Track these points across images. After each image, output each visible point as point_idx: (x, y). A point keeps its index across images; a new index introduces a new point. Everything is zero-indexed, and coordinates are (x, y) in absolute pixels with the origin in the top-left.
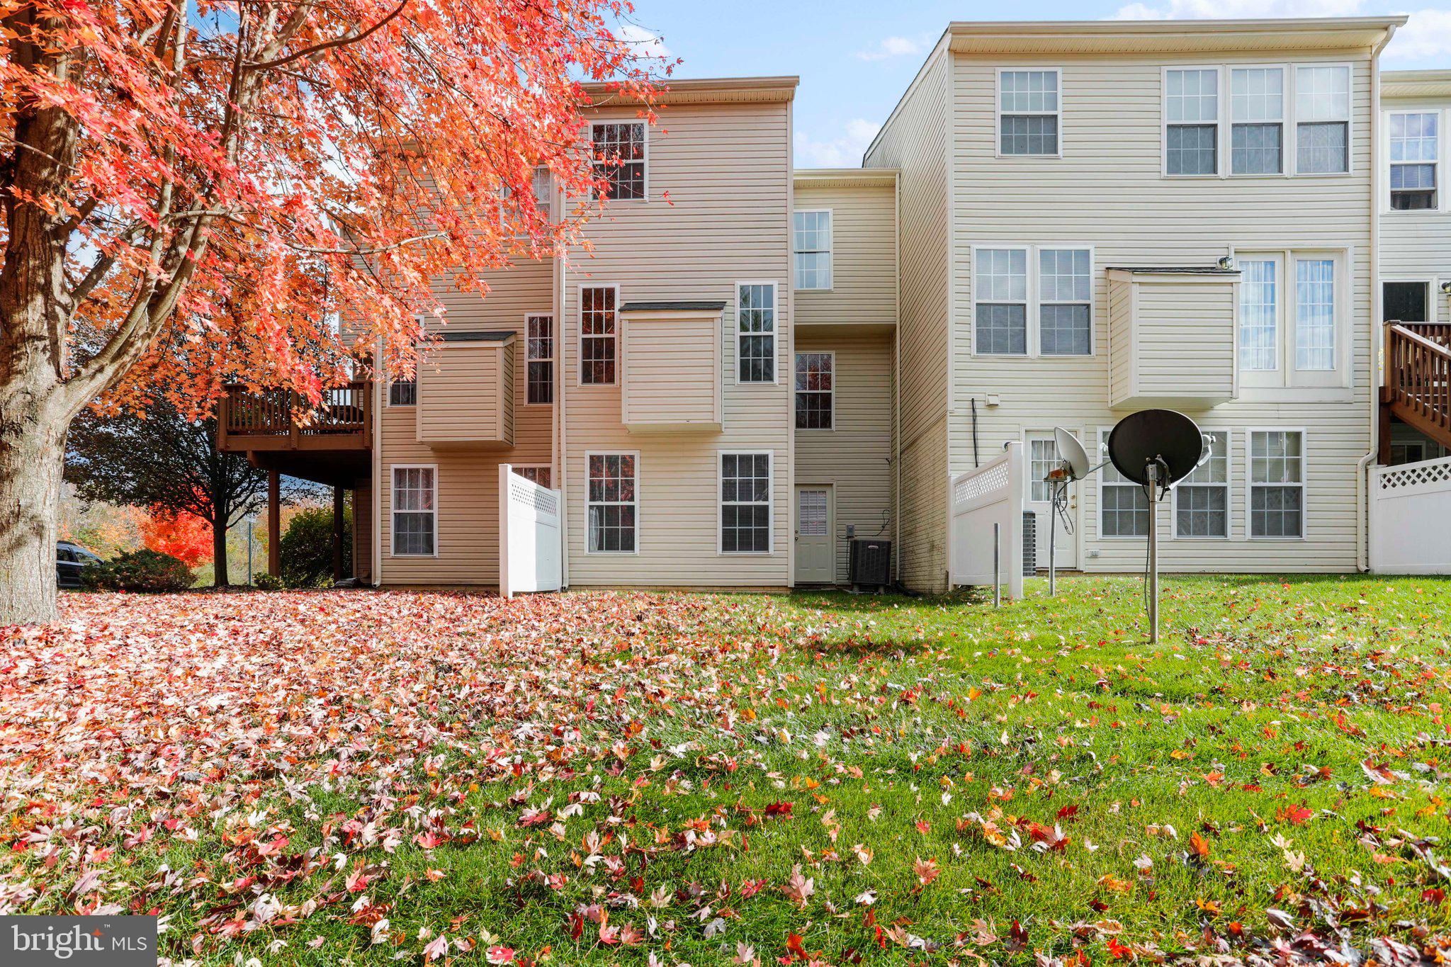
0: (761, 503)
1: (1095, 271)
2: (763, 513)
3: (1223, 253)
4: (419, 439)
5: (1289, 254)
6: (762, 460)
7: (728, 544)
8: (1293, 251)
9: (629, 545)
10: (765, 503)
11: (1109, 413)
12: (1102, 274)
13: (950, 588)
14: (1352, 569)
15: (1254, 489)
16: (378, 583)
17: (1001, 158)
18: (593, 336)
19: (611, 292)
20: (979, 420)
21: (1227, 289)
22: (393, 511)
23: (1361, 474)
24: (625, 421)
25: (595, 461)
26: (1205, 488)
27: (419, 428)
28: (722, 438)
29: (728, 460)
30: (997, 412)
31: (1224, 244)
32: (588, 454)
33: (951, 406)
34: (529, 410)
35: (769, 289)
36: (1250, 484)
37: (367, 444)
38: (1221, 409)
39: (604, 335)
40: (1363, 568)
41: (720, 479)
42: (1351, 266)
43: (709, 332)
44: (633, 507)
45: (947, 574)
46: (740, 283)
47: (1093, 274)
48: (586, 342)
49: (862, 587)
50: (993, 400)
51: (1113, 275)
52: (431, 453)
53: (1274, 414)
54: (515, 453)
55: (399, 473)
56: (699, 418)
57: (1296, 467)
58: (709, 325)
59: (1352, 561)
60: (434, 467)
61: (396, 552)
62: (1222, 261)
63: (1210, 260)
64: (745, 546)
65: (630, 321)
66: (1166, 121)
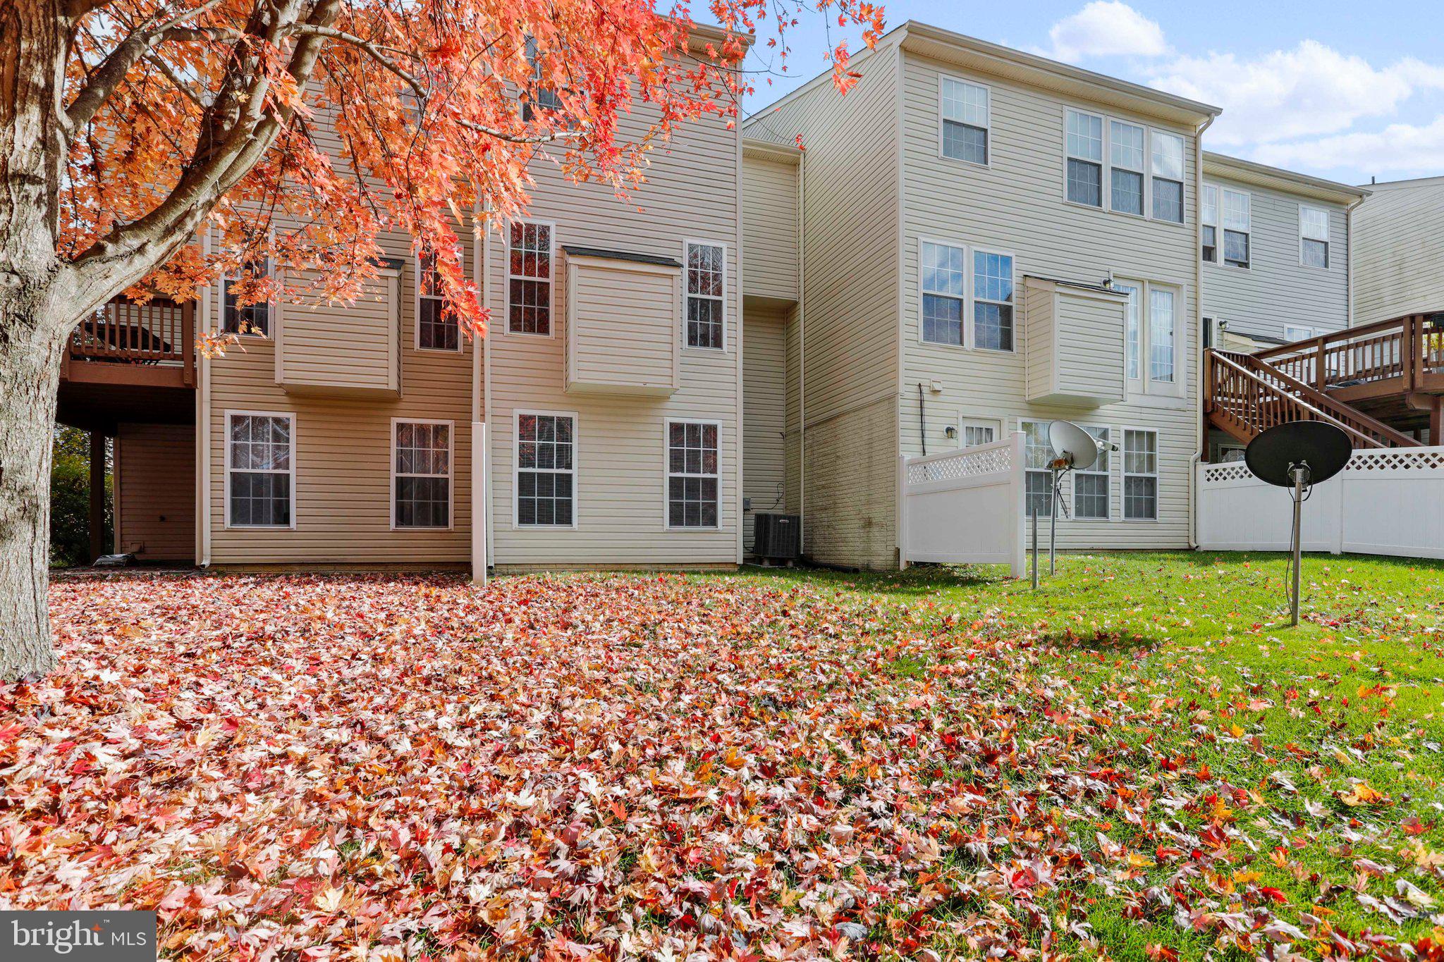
0: (708, 476)
1: (1016, 278)
2: (711, 486)
3: (1105, 276)
4: (278, 380)
5: (1147, 284)
6: (711, 431)
7: (676, 519)
8: (1150, 282)
9: (565, 518)
10: (713, 476)
11: (1026, 406)
12: (1020, 280)
13: (903, 566)
14: (1185, 546)
15: (1126, 477)
16: (206, 562)
17: (942, 159)
18: (523, 277)
19: (545, 231)
20: (926, 404)
21: (1119, 307)
22: (228, 469)
23: (1192, 468)
24: (573, 378)
25: (525, 421)
26: (1093, 476)
27: (278, 366)
28: (669, 405)
29: (676, 429)
30: (940, 398)
31: (1107, 268)
32: (517, 412)
33: (902, 389)
34: (419, 355)
35: (717, 251)
36: (1123, 474)
37: (188, 380)
38: (1105, 409)
39: (537, 279)
40: (1194, 545)
41: (667, 447)
42: (1185, 299)
43: (669, 290)
44: (570, 476)
45: (898, 550)
46: (688, 241)
47: (1015, 280)
48: (515, 284)
49: (773, 561)
50: (937, 386)
51: (1030, 283)
52: (285, 399)
53: (1138, 416)
54: (402, 405)
55: (236, 420)
56: (654, 381)
57: (1151, 459)
58: (668, 282)
59: (1185, 539)
60: (292, 417)
61: (234, 521)
62: (1105, 283)
63: (1097, 281)
64: (693, 521)
65: (580, 267)
66: (1067, 155)
